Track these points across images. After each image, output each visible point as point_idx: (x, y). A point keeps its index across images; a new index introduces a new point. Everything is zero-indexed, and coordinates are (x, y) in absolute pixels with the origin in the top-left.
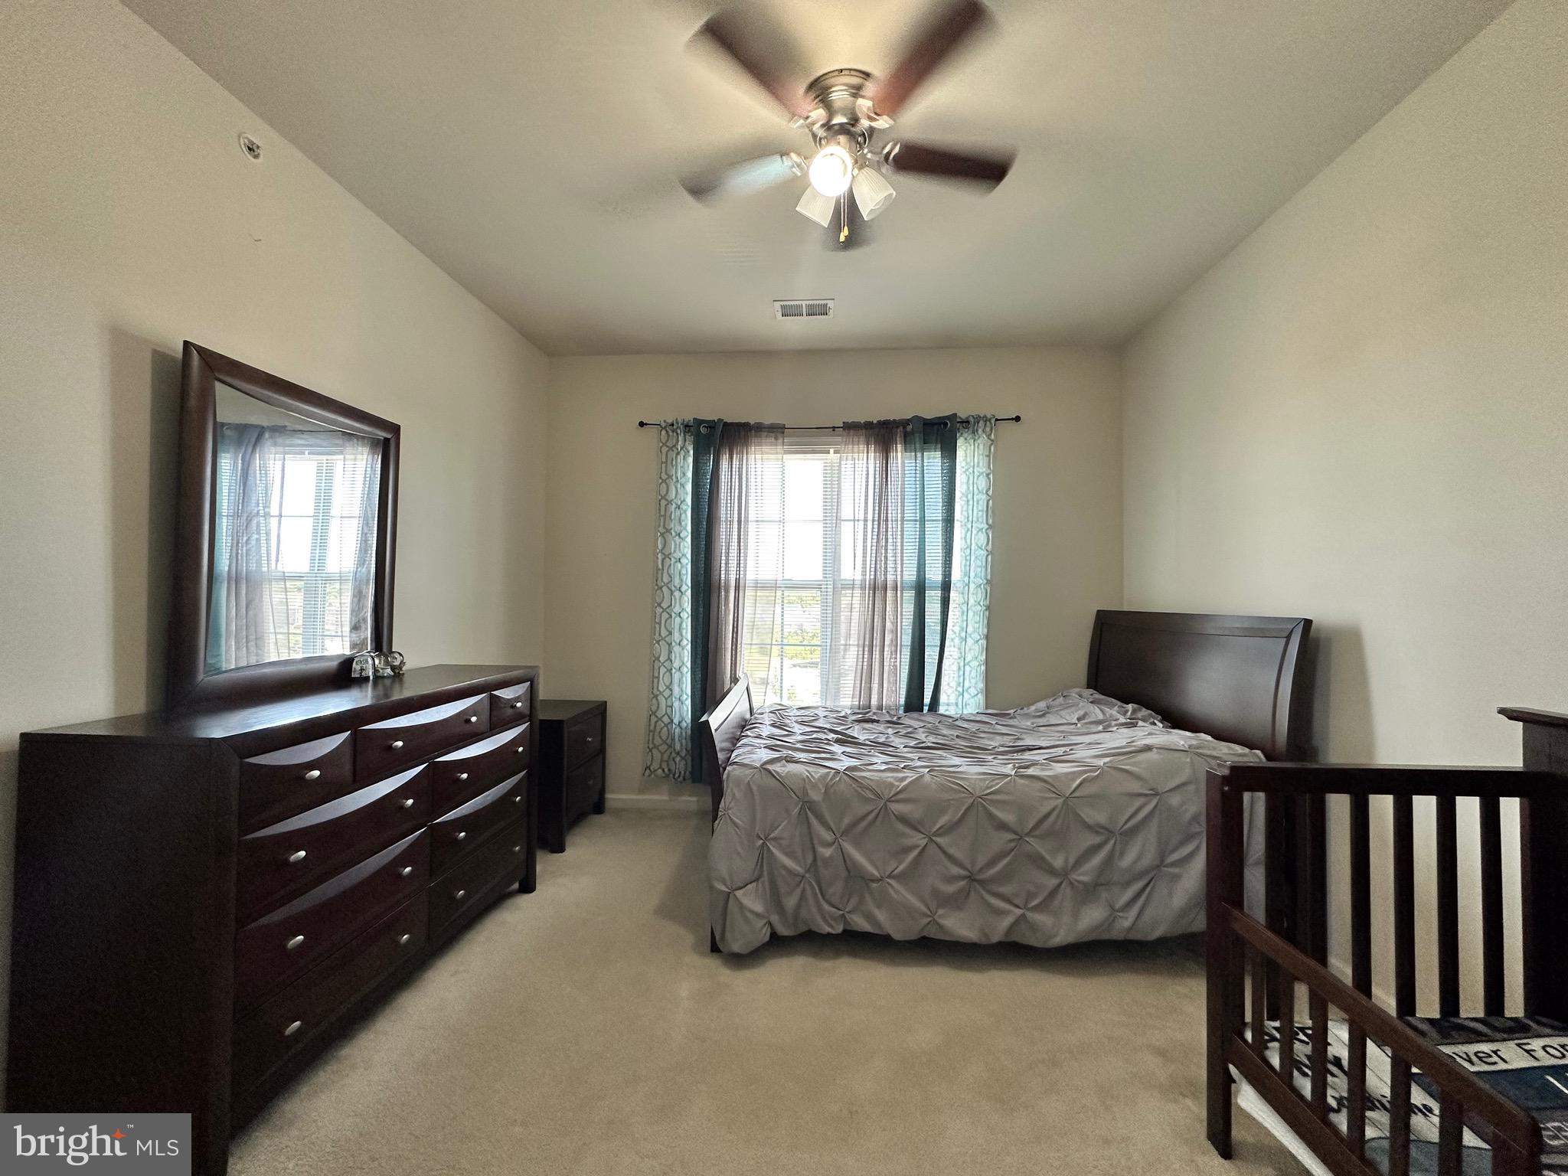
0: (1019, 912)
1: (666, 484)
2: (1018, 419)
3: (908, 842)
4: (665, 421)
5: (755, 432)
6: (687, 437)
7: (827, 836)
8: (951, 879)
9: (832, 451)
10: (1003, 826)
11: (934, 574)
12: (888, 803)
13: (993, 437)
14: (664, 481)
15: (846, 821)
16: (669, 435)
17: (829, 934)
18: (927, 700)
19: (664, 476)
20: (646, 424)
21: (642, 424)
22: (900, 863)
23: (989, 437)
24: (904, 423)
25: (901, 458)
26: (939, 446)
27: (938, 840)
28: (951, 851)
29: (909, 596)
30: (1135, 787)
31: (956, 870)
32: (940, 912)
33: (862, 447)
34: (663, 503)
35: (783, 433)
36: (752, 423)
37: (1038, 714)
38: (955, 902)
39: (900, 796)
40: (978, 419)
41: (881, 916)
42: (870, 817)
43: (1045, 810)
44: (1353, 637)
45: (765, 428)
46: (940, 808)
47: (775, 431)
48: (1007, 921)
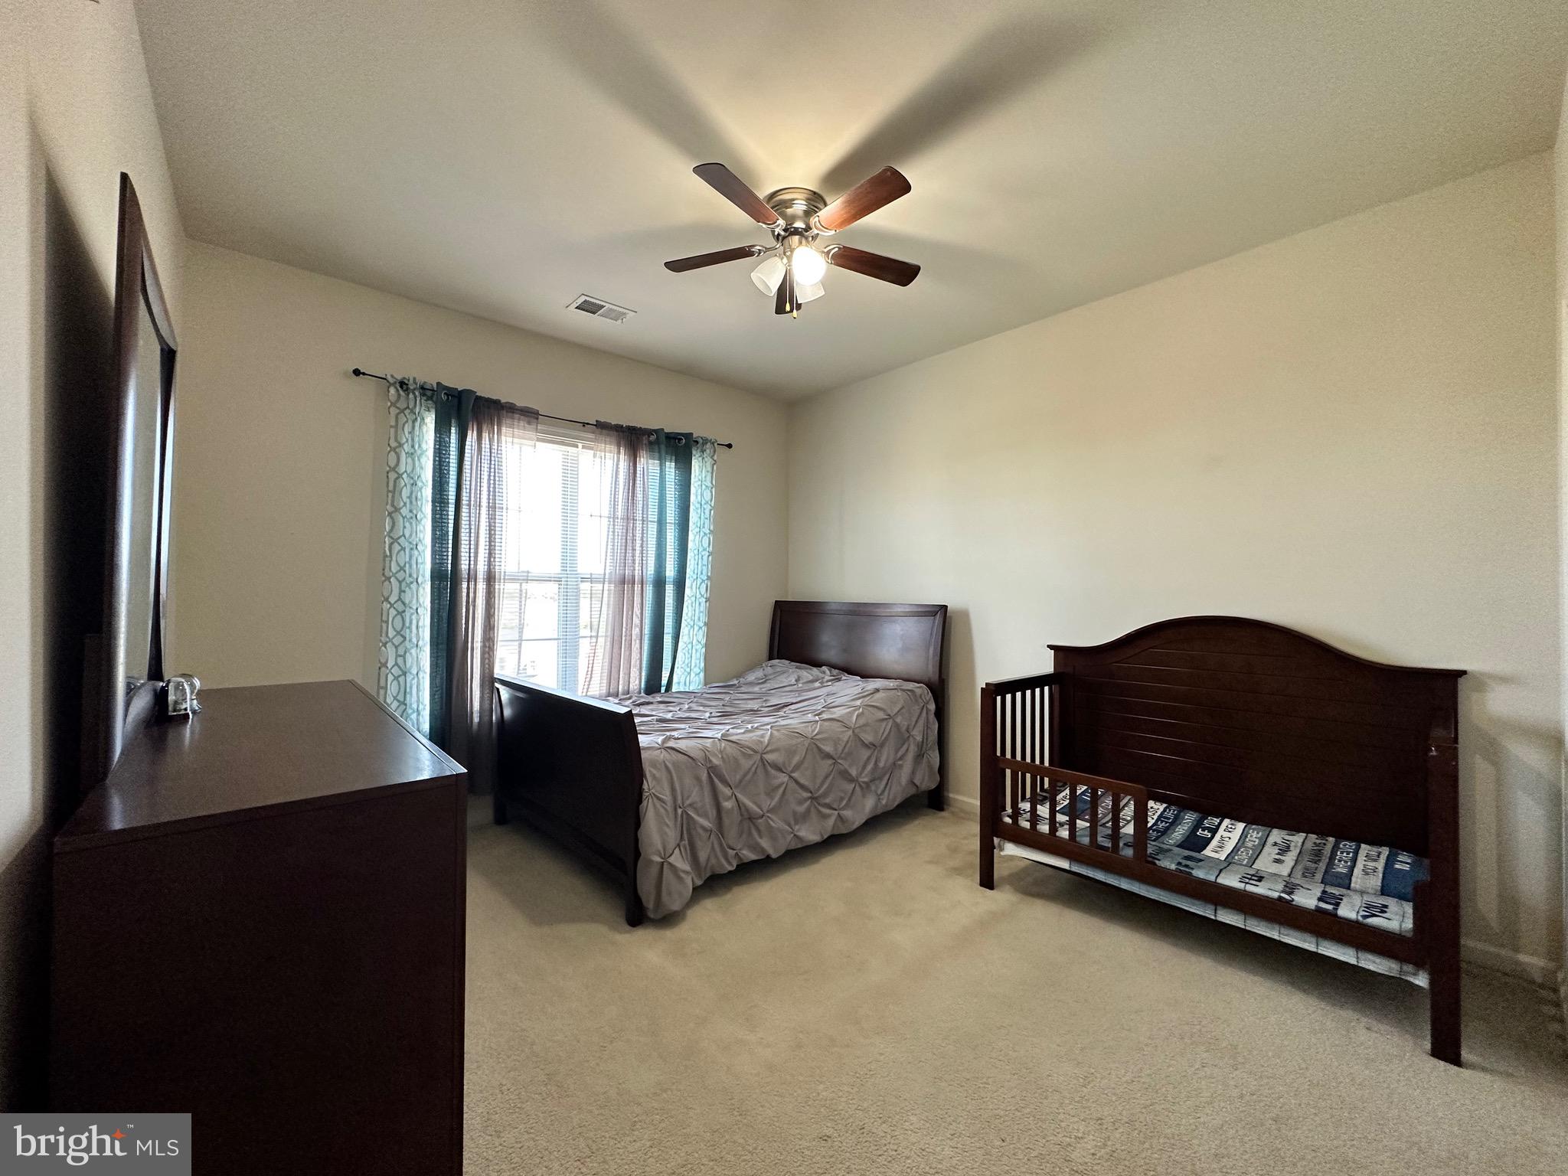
0: (836, 812)
1: (396, 453)
2: (730, 446)
3: (777, 782)
4: (392, 376)
5: (507, 412)
6: (423, 401)
7: (727, 791)
8: (800, 802)
9: (580, 445)
10: (828, 756)
11: (670, 572)
12: (764, 756)
13: (715, 458)
14: (394, 449)
15: (738, 777)
16: (399, 395)
17: (730, 872)
18: (664, 681)
19: (393, 444)
20: (364, 374)
21: (357, 372)
22: (772, 798)
23: (712, 457)
24: (649, 432)
25: (648, 465)
26: (674, 458)
27: (793, 775)
28: (802, 781)
29: (649, 590)
30: (881, 715)
31: (806, 795)
32: (797, 827)
33: (614, 448)
34: (392, 476)
35: (537, 419)
36: (503, 401)
37: (760, 681)
38: (804, 817)
39: (769, 748)
40: (706, 441)
41: (765, 843)
42: (754, 769)
43: (845, 739)
44: (965, 615)
45: (517, 410)
46: (791, 752)
47: (530, 415)
48: (831, 822)
